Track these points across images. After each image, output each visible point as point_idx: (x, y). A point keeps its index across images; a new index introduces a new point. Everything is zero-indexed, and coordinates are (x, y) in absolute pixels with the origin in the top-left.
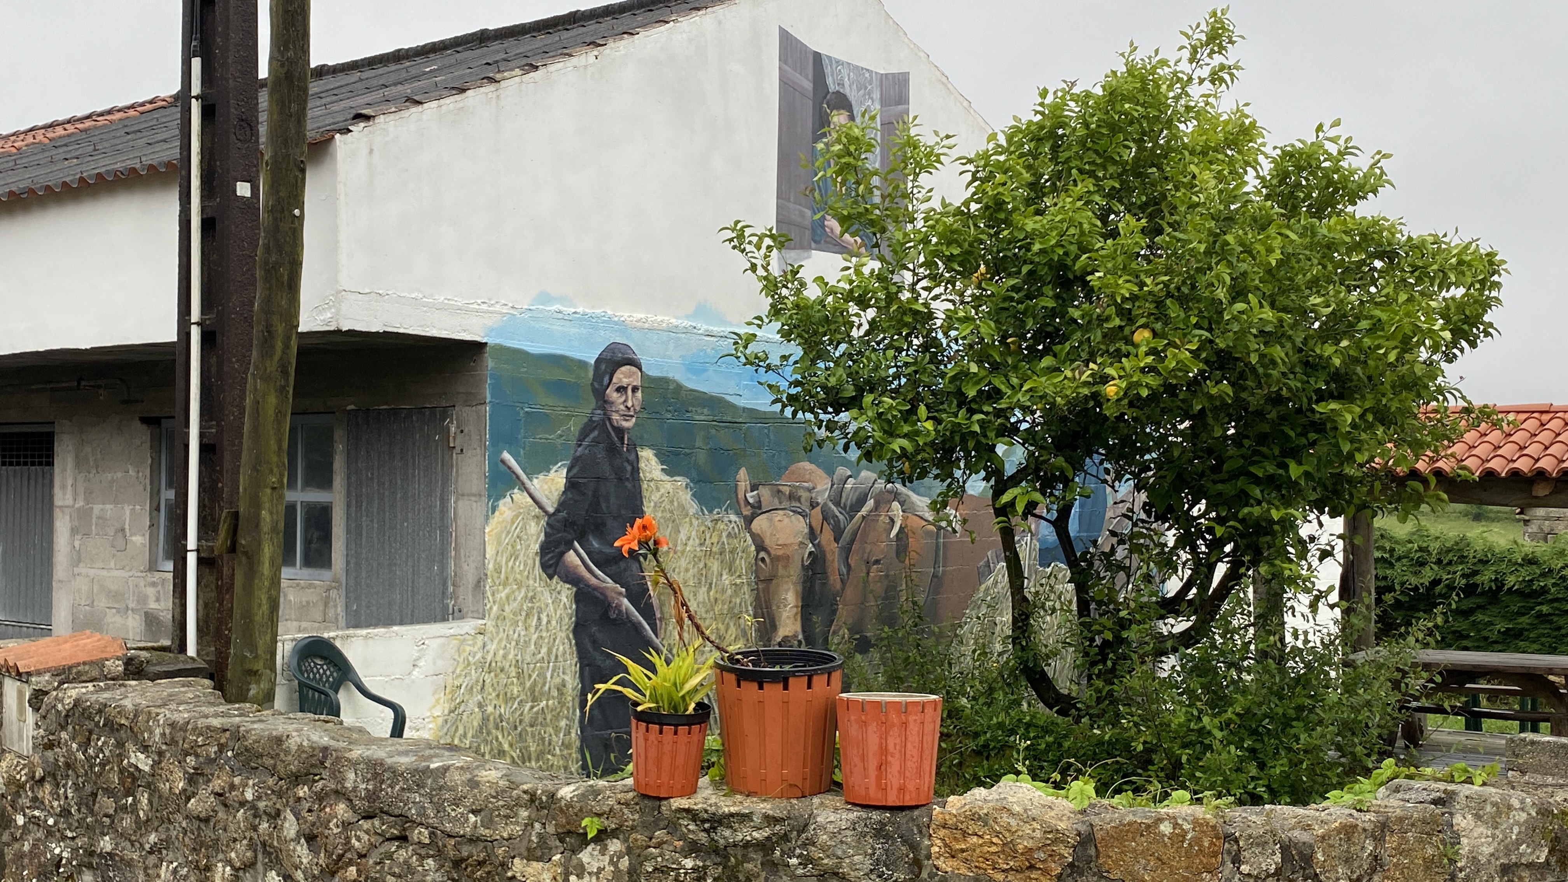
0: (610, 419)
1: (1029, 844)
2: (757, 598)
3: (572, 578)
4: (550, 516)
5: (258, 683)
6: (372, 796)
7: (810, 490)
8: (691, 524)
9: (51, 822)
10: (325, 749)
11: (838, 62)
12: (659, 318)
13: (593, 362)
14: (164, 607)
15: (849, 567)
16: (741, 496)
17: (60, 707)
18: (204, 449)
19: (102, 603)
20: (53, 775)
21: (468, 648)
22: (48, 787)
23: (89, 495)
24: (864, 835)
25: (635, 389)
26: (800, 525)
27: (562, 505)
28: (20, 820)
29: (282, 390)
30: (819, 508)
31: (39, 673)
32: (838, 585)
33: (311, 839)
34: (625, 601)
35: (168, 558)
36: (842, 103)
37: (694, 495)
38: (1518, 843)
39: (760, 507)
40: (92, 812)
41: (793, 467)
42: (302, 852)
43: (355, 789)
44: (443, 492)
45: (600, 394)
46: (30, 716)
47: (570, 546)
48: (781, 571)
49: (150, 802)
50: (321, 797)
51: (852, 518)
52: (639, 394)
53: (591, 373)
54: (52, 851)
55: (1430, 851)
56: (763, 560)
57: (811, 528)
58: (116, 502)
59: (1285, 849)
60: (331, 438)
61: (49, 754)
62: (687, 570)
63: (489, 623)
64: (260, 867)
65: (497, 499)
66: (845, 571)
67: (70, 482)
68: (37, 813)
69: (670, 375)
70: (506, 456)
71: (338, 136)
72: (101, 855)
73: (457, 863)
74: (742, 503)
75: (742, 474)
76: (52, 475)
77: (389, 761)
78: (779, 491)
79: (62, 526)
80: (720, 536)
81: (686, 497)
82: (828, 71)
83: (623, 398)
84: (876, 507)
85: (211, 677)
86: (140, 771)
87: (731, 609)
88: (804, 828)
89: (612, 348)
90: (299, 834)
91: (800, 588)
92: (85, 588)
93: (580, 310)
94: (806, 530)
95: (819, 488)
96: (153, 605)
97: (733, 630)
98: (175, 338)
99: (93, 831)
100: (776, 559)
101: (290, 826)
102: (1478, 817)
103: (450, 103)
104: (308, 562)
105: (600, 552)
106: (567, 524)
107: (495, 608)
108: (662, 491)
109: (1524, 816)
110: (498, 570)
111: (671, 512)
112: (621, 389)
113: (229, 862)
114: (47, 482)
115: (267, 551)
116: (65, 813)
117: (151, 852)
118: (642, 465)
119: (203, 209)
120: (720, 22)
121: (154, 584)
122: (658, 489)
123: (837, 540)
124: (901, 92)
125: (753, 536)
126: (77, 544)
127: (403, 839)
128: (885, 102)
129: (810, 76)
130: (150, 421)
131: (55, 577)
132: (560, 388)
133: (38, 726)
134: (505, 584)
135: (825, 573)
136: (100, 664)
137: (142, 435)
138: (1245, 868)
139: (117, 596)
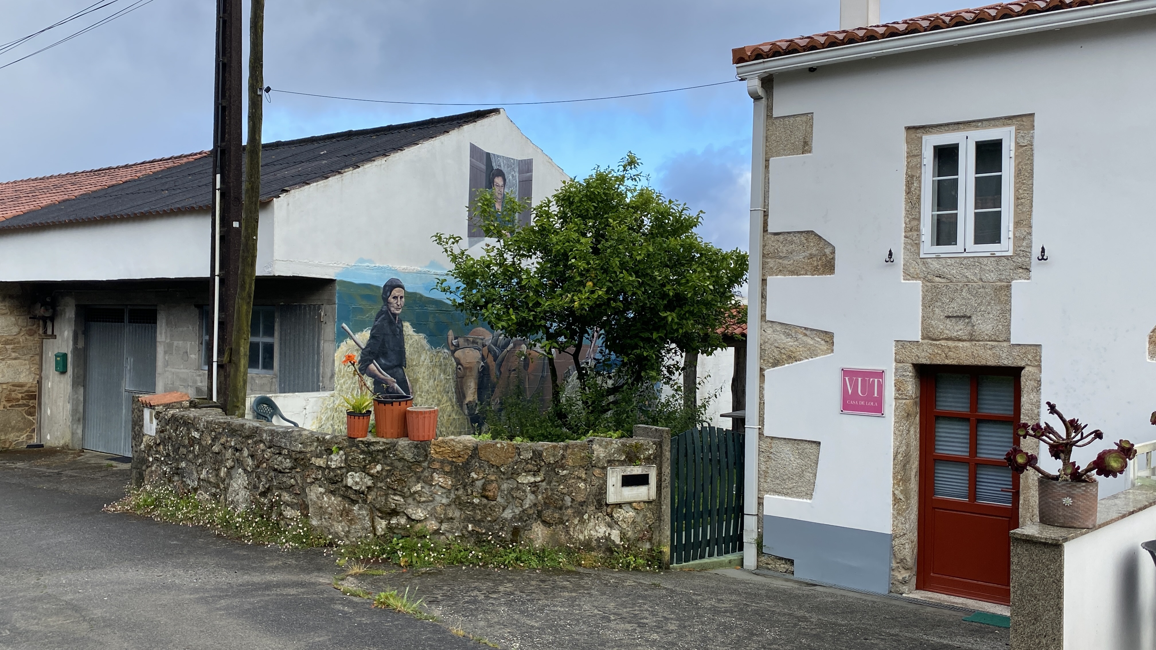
0: (390, 310)
1: (459, 450)
2: (457, 385)
3: (372, 375)
4: (363, 349)
5: (239, 410)
6: (271, 441)
7: (482, 339)
8: (426, 353)
9: (162, 459)
10: (257, 427)
11: (498, 156)
12: (413, 268)
13: (382, 286)
14: (203, 385)
15: (501, 373)
16: (450, 342)
17: (166, 417)
18: (220, 323)
19: (177, 383)
20: (163, 442)
21: (327, 402)
22: (161, 447)
23: (172, 336)
24: (411, 447)
25: (401, 297)
26: (477, 354)
27: (368, 345)
28: (151, 459)
29: (249, 303)
30: (486, 347)
31: (158, 406)
32: (495, 380)
33: (252, 456)
34: (396, 385)
35: (205, 365)
36: (500, 173)
37: (428, 341)
38: (614, 454)
39: (458, 346)
40: (178, 455)
41: (474, 330)
42: (250, 461)
43: (266, 439)
44: (318, 339)
45: (386, 300)
46: (155, 421)
47: (372, 362)
48: (468, 373)
49: (199, 449)
50: (256, 443)
51: (502, 351)
52: (403, 299)
53: (382, 291)
54: (163, 469)
55: (583, 455)
56: (460, 369)
57: (483, 355)
58: (184, 340)
59: (534, 452)
60: (274, 316)
61: (162, 435)
62: (424, 373)
63: (336, 392)
64: (236, 467)
65: (340, 343)
66: (498, 374)
67: (164, 331)
68: (157, 456)
69: (418, 291)
70: (344, 325)
71: (275, 199)
72: (181, 469)
73: (296, 460)
74: (450, 345)
75: (451, 332)
76: (156, 328)
77: (276, 430)
78: (468, 340)
79: (160, 350)
80: (440, 359)
81: (425, 342)
82: (493, 160)
83: (396, 301)
84: (514, 347)
85: (222, 409)
86: (195, 438)
87: (444, 389)
88: (395, 446)
89: (391, 281)
90: (249, 455)
91: (477, 381)
92: (170, 377)
93: (377, 265)
94: (480, 356)
95: (486, 339)
96: (199, 384)
97: (445, 398)
98: (209, 276)
99: (177, 461)
100: (465, 369)
101: (246, 453)
102: (600, 445)
103: (321, 183)
104: (265, 367)
105: (385, 364)
106: (370, 353)
107: (339, 387)
108: (414, 339)
109: (616, 446)
110: (340, 371)
111: (417, 348)
112: (395, 298)
113: (226, 467)
114: (153, 331)
115: (243, 362)
116: (168, 455)
117: (199, 466)
118: (404, 329)
119: (220, 232)
120: (442, 143)
121: (200, 375)
122: (411, 339)
123: (495, 361)
124: (528, 167)
125: (455, 359)
126: (167, 358)
127: (280, 454)
128: (520, 172)
129: (485, 163)
130: (199, 306)
131: (157, 372)
132: (368, 298)
133: (158, 424)
134: (343, 376)
135: (489, 374)
136: (180, 403)
137: (196, 311)
138: (521, 457)
139: (184, 380)
